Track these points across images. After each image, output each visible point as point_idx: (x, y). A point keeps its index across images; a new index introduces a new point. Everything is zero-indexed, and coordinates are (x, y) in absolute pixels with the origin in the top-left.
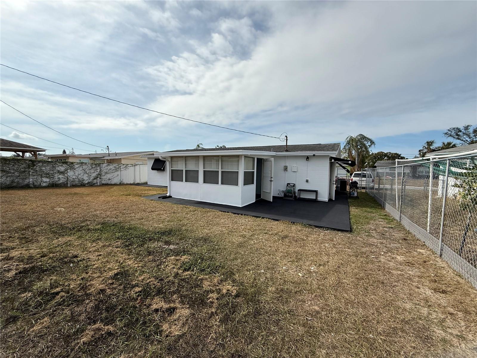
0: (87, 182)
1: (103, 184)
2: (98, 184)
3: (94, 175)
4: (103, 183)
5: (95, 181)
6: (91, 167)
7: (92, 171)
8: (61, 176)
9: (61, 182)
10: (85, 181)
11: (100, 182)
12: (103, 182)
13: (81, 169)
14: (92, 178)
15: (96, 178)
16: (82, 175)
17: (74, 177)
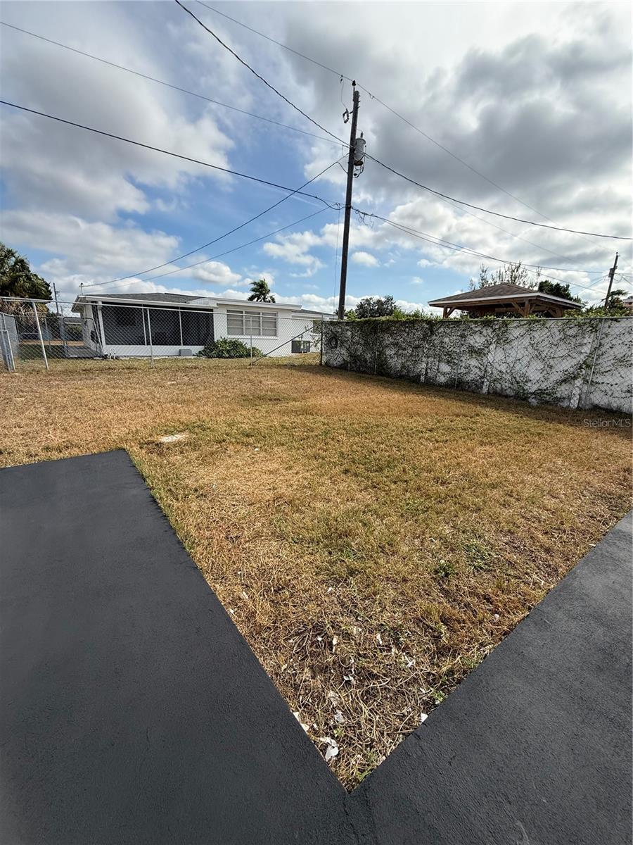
0: (534, 388)
1: (596, 408)
2: (574, 403)
3: (567, 365)
4: (596, 402)
5: (563, 390)
6: (558, 336)
7: (562, 351)
8: (473, 362)
9: (470, 377)
10: (529, 384)
11: (583, 397)
12: (598, 399)
13: (526, 341)
14: (555, 377)
15: (568, 379)
16: (525, 362)
17: (503, 368)
